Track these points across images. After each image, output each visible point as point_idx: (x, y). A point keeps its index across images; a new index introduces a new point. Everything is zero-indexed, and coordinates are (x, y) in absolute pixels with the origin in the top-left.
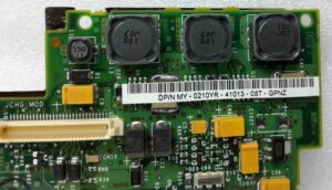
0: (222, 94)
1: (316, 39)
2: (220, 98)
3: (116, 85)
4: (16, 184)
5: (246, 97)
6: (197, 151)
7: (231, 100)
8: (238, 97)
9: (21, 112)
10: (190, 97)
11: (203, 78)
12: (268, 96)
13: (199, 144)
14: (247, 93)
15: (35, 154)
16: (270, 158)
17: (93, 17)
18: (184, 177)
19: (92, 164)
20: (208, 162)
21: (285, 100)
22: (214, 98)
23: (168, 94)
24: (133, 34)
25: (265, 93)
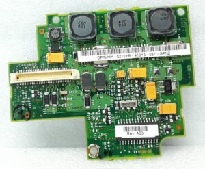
0: (133, 56)
1: (188, 23)
2: (132, 57)
3: (74, 53)
4: (23, 108)
5: (146, 56)
6: (120, 88)
7: (138, 59)
8: (143, 57)
9: (25, 69)
10: (115, 57)
11: (122, 47)
12: (159, 56)
13: (121, 84)
14: (147, 54)
15: (33, 92)
16: (163, 92)
17: (60, 17)
18: (114, 103)
19: (63, 96)
20: (127, 94)
21: (170, 58)
22: (128, 58)
23: (103, 55)
24: (83, 23)
25: (157, 54)
